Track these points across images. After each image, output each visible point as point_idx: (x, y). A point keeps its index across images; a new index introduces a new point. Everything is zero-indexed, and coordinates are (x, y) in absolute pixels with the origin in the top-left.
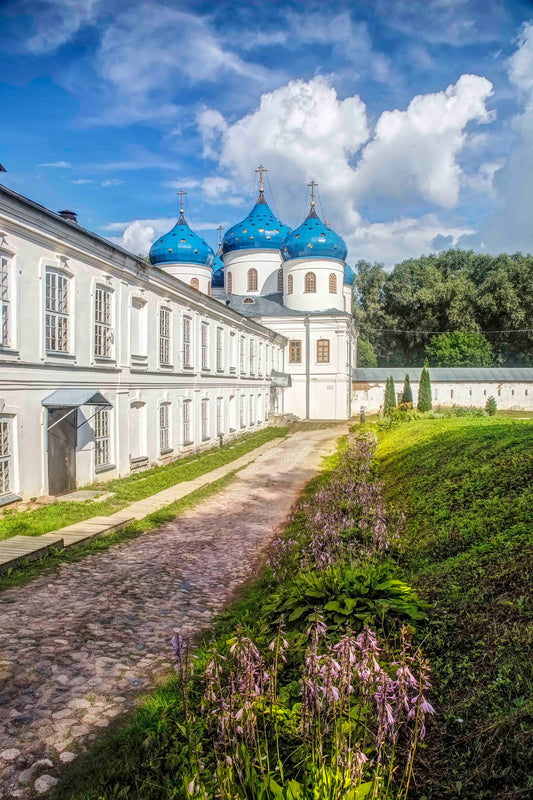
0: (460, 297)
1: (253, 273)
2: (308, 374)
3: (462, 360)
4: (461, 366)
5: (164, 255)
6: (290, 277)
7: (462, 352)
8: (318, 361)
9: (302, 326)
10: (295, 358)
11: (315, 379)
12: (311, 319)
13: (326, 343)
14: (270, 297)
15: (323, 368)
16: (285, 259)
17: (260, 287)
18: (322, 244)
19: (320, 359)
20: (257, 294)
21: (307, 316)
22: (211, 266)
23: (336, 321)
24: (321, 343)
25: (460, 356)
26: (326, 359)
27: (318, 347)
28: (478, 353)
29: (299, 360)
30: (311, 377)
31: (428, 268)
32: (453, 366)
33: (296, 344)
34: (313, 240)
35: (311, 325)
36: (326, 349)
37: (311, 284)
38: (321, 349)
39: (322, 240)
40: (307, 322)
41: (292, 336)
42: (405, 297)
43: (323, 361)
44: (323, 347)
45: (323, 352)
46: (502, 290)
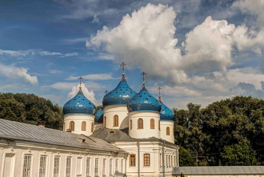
0: (240, 123)
1: (116, 117)
2: (139, 173)
3: (239, 161)
4: (239, 165)
5: (69, 110)
6: (131, 121)
7: (239, 156)
8: (144, 166)
9: (136, 146)
10: (133, 163)
11: (143, 175)
12: (140, 143)
13: (148, 156)
14: (123, 130)
15: (146, 169)
16: (130, 111)
17: (120, 125)
18: (146, 104)
19: (146, 164)
20: (118, 128)
21: (138, 141)
22: (94, 115)
23: (153, 144)
24: (146, 156)
25: (237, 159)
26: (148, 164)
27: (144, 157)
28: (248, 157)
29: (135, 165)
30: (140, 174)
31: (224, 107)
32: (234, 165)
33: (133, 156)
34: (141, 102)
35: (140, 146)
36: (148, 159)
37: (141, 125)
38: (146, 159)
39: (146, 102)
40: (138, 145)
41: (131, 152)
42: (213, 123)
43: (147, 166)
44: (147, 158)
45: (147, 160)
46: (258, 121)
